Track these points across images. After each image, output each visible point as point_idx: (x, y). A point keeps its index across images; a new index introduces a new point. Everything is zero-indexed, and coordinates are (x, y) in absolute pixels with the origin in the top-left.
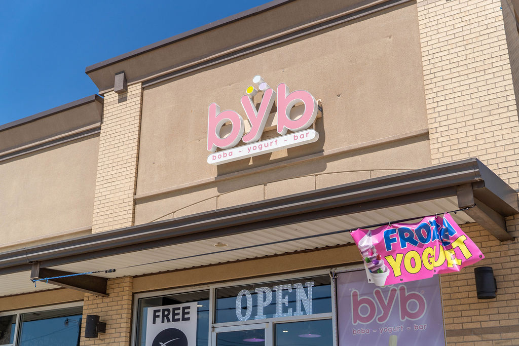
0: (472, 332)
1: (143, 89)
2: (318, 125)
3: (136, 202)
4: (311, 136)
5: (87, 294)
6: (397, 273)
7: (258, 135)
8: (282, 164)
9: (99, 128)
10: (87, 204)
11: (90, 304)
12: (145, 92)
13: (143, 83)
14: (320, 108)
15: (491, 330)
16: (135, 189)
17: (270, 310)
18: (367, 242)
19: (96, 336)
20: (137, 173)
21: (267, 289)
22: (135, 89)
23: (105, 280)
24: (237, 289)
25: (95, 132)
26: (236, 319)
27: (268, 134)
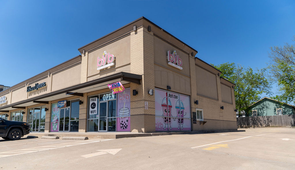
0: (134, 101)
1: (88, 53)
2: (115, 62)
3: (87, 78)
4: (112, 64)
5: (80, 97)
6: (115, 92)
7: (105, 64)
8: (109, 70)
9: (81, 62)
10: (80, 78)
11: (81, 98)
12: (89, 54)
13: (88, 52)
14: (115, 58)
15: (136, 101)
16: (87, 75)
17: (108, 98)
18: (110, 87)
19: (81, 104)
20: (87, 72)
21: (108, 95)
22: (87, 53)
23: (83, 94)
24: (103, 95)
25: (80, 63)
26: (103, 100)
27: (107, 64)
